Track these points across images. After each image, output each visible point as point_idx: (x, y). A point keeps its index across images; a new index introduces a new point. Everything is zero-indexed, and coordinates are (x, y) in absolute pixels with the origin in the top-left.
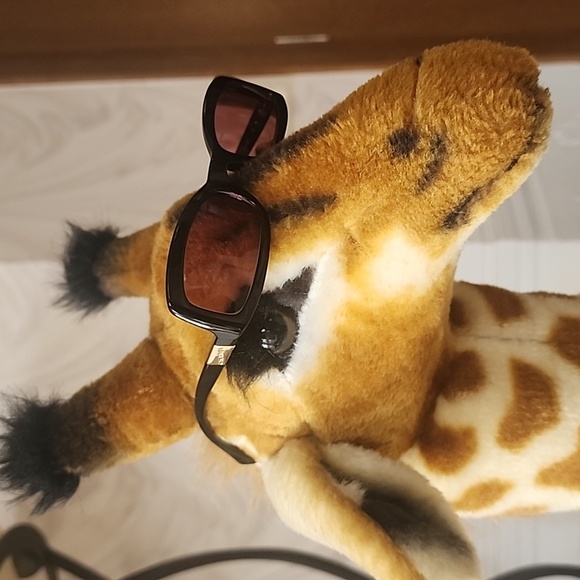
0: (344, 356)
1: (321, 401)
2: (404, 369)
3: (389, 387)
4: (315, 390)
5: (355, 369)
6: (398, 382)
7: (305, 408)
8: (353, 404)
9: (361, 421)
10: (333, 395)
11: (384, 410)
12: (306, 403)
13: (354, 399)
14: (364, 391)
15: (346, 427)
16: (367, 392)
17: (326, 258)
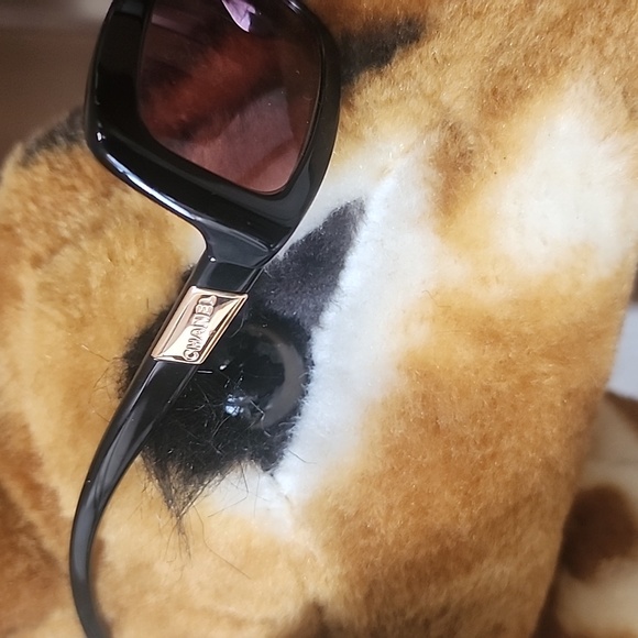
0: (423, 422)
1: (362, 542)
2: (549, 466)
3: (515, 510)
4: (351, 511)
5: (447, 457)
6: (534, 499)
7: (321, 558)
8: (435, 550)
9: (442, 600)
10: (392, 527)
11: (498, 570)
12: (326, 545)
13: (437, 537)
14: (464, 515)
15: (410, 614)
16: (470, 518)
17: (388, 185)
